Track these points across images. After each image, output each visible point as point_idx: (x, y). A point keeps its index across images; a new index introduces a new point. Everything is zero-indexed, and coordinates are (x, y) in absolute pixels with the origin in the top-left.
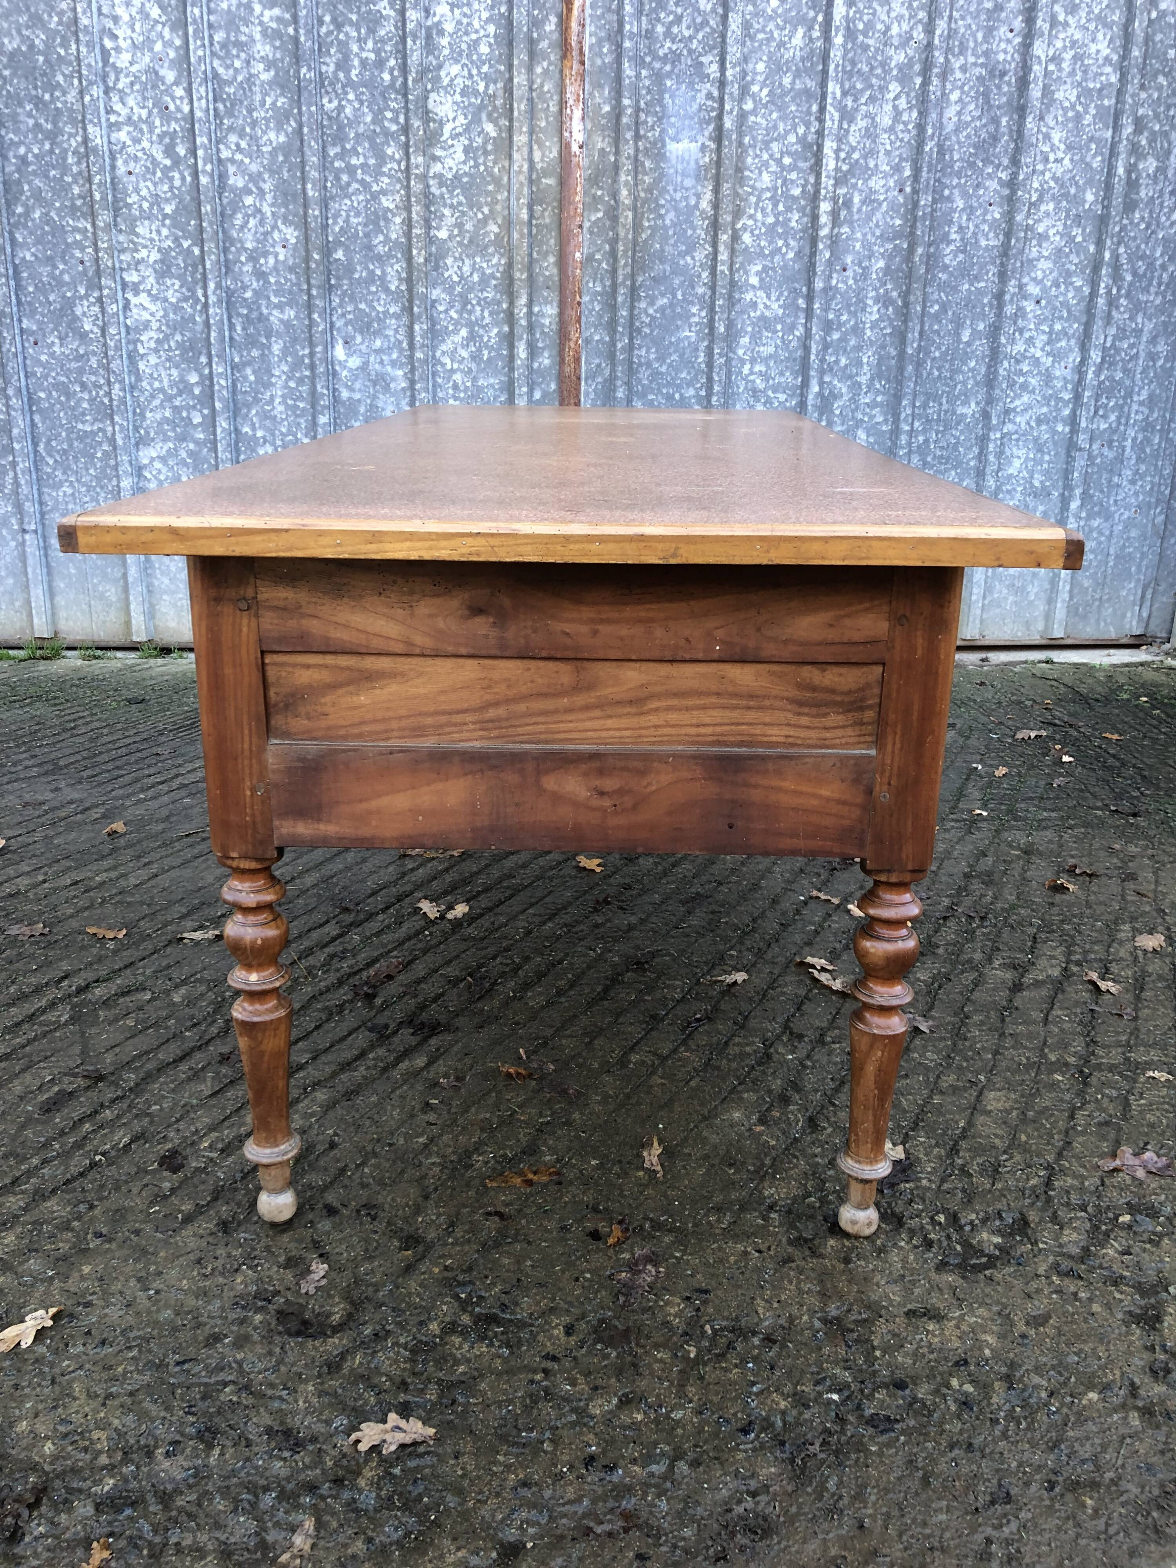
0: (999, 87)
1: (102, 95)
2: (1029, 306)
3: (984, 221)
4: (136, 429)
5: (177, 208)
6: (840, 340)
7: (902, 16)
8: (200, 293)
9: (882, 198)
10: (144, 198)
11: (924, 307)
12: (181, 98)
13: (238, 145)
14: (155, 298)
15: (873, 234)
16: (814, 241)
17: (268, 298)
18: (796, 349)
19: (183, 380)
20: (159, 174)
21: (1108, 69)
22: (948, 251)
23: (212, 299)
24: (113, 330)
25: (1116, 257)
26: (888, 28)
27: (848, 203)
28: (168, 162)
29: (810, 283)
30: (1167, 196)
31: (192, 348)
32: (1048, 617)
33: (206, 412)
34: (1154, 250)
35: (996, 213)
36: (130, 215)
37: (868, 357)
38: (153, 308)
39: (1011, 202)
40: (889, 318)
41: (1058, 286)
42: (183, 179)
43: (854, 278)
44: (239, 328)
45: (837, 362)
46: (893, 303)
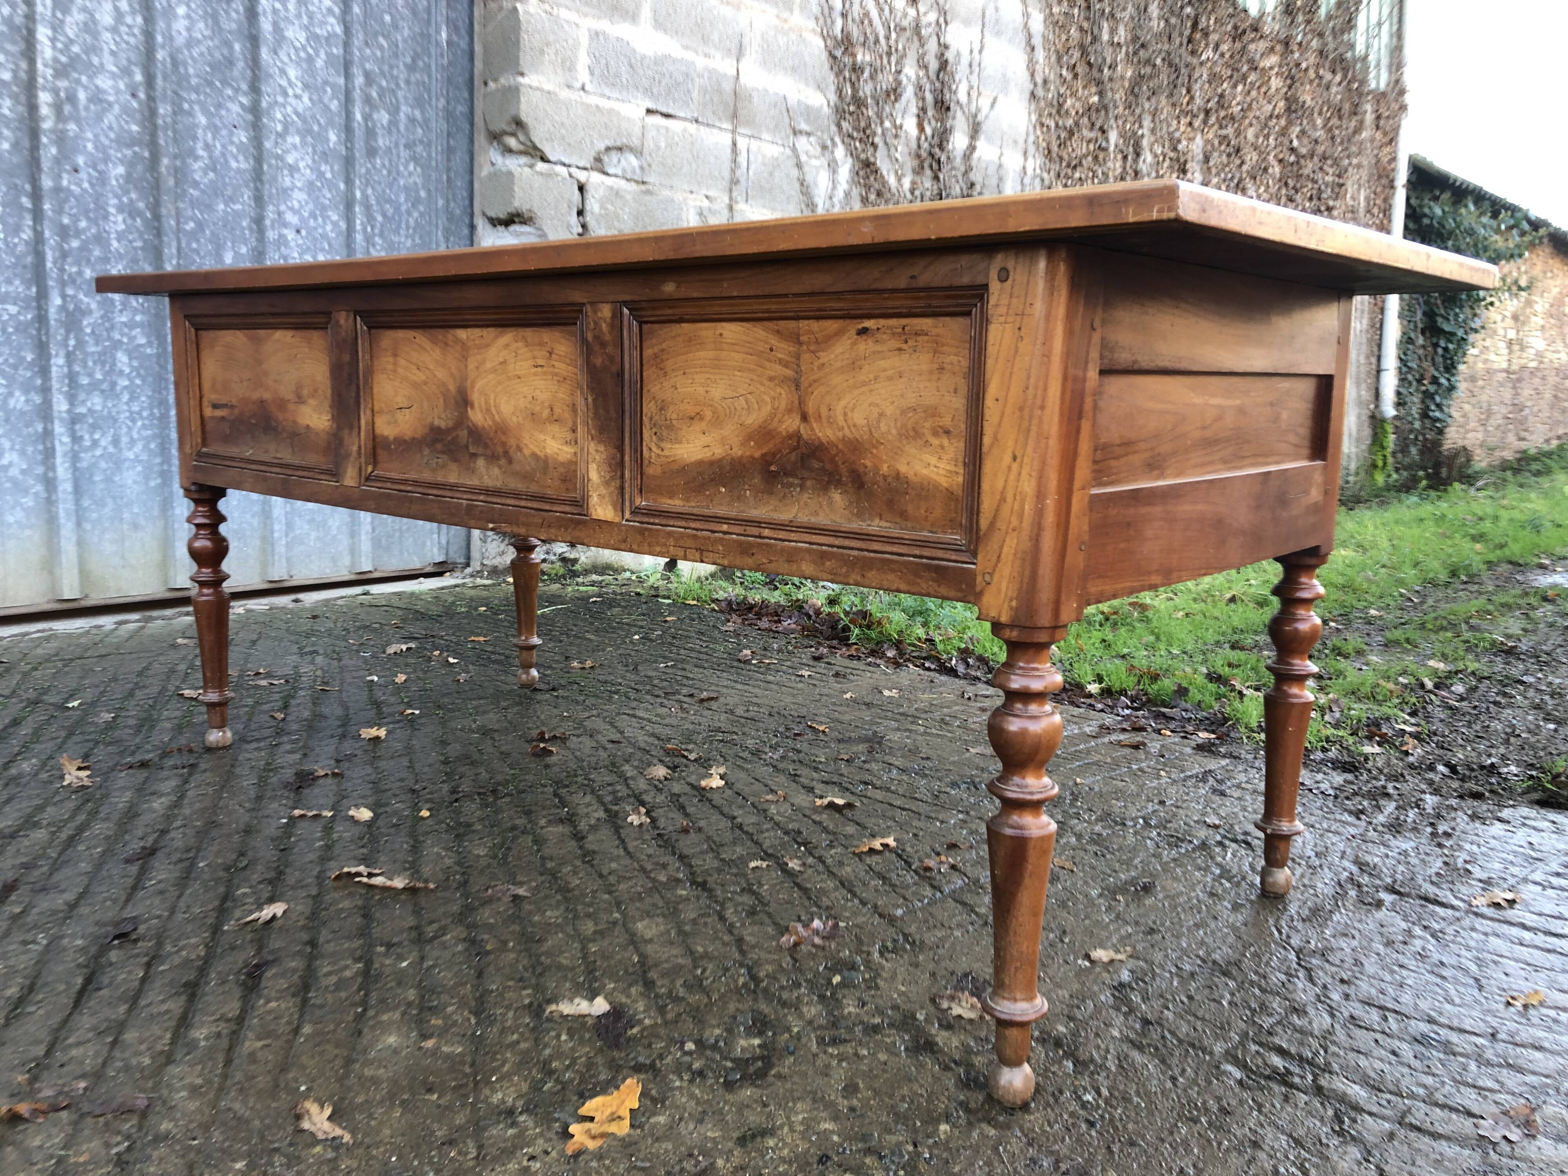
0: (227, 12)
2: (290, 235)
3: (232, 143)
6: (81, 249)
9: (111, 99)
11: (178, 223)
15: (107, 137)
16: (34, 133)
18: (24, 255)
21: (332, 20)
22: (196, 167)
25: (365, 196)
27: (72, 99)
29: (34, 181)
30: (402, 148)
32: (353, 551)
34: (397, 195)
35: (242, 136)
39: (257, 128)
40: (138, 230)
41: (315, 219)
43: (89, 182)
45: (80, 273)
46: (140, 214)
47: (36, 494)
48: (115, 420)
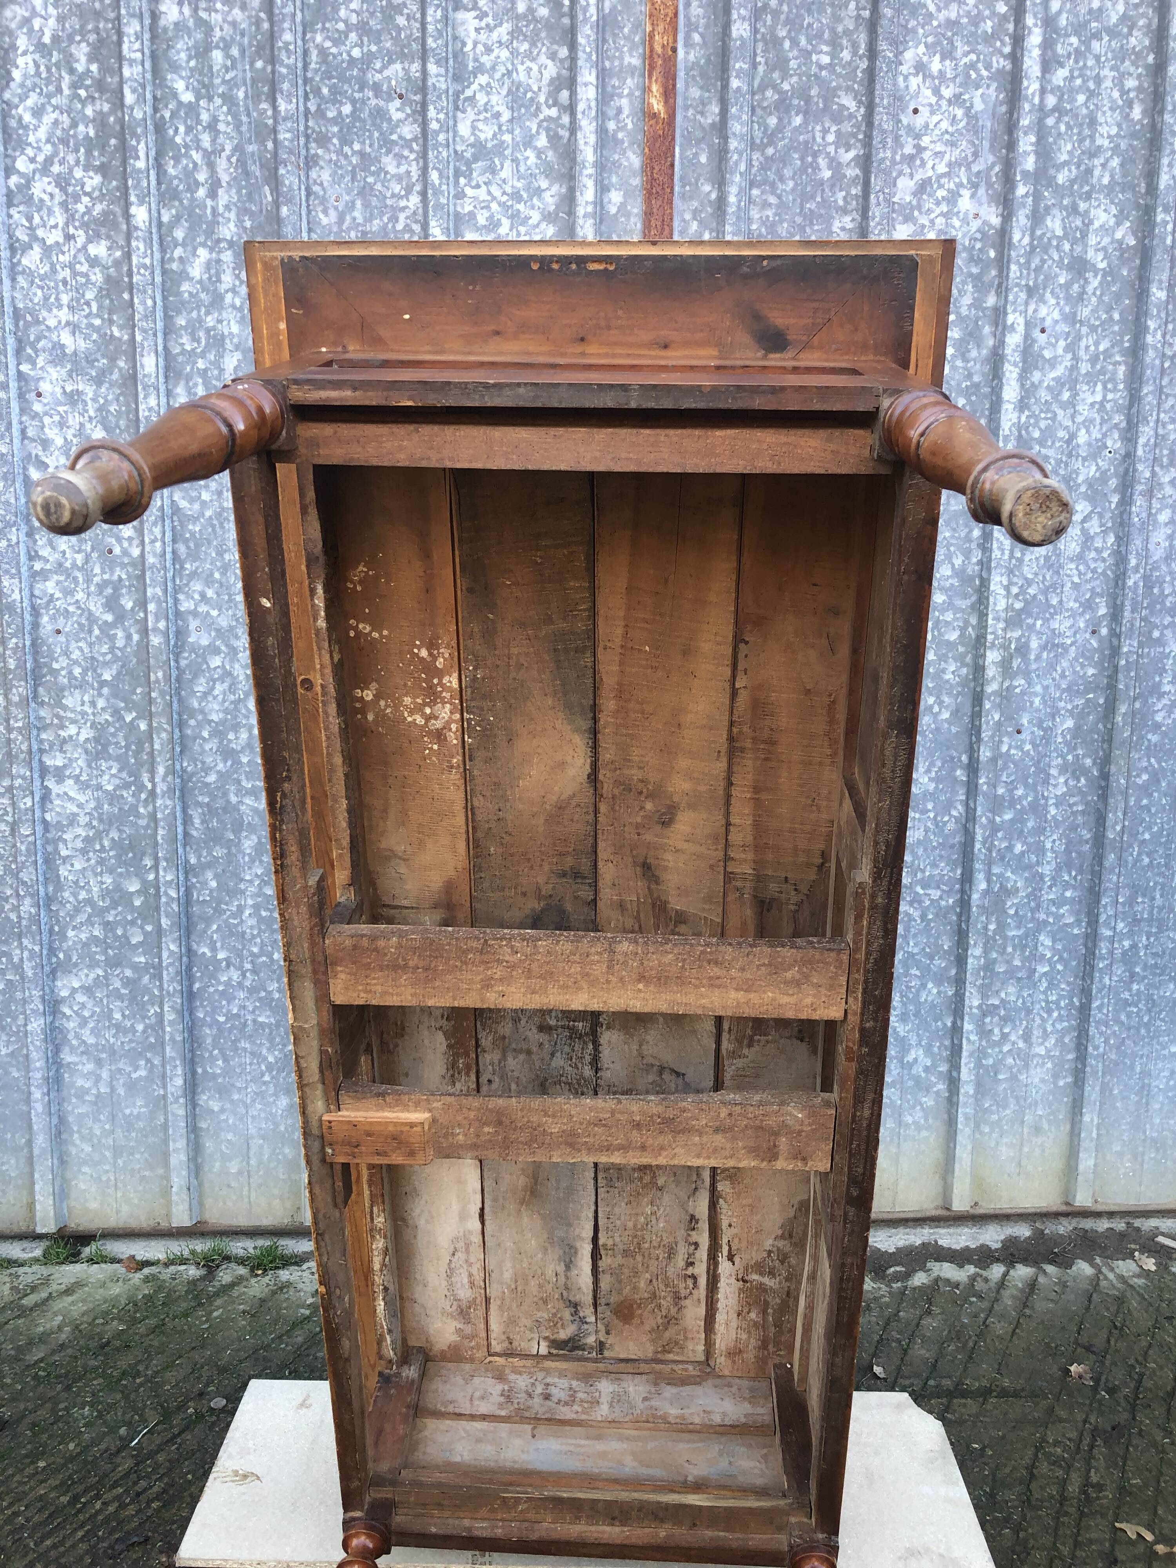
1: (23, 537)
4: (52, 951)
5: (119, 674)
6: (1014, 821)
7: (1092, 421)
8: (145, 778)
9: (1068, 641)
10: (76, 662)
11: (1128, 778)
12: (130, 539)
13: (203, 595)
14: (84, 786)
15: (1057, 687)
16: (978, 699)
17: (239, 782)
18: (953, 834)
19: (118, 888)
20: (97, 632)
22: (1159, 706)
23: (161, 787)
24: (25, 830)
26: (1073, 436)
27: (1023, 649)
28: (109, 618)
29: (972, 752)
31: (131, 847)
33: (149, 928)
36: (56, 683)
37: (1053, 842)
38: (82, 798)
40: (1081, 792)
42: (129, 637)
43: (1032, 743)
44: (197, 821)
45: (1010, 848)
46: (1085, 772)
47: (938, 1093)
48: (1029, 1012)
